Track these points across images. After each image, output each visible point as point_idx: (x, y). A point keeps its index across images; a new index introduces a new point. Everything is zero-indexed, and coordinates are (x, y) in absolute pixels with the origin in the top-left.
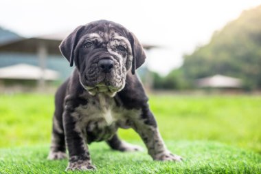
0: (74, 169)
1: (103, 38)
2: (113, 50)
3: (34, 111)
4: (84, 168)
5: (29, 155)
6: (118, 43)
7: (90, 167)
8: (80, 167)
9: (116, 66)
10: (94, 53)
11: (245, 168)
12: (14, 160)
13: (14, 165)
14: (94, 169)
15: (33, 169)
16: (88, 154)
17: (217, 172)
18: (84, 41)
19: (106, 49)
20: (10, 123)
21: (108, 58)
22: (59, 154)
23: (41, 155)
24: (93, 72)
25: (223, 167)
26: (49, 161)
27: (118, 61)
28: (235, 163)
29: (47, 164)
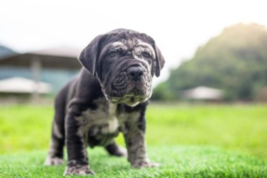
0: (72, 174)
1: (127, 45)
2: (139, 56)
3: (29, 122)
4: (82, 173)
5: (25, 161)
6: (143, 49)
7: (88, 172)
8: (78, 172)
9: (145, 73)
10: (120, 62)
11: (244, 171)
12: (10, 166)
13: (11, 171)
14: (92, 174)
15: (30, 174)
16: (87, 159)
17: (216, 175)
18: (108, 50)
19: (132, 56)
20: (5, 133)
21: (137, 65)
22: (56, 160)
23: (38, 161)
24: (121, 81)
25: (222, 170)
26: (47, 167)
27: (146, 67)
28: (234, 166)
29: (45, 170)
